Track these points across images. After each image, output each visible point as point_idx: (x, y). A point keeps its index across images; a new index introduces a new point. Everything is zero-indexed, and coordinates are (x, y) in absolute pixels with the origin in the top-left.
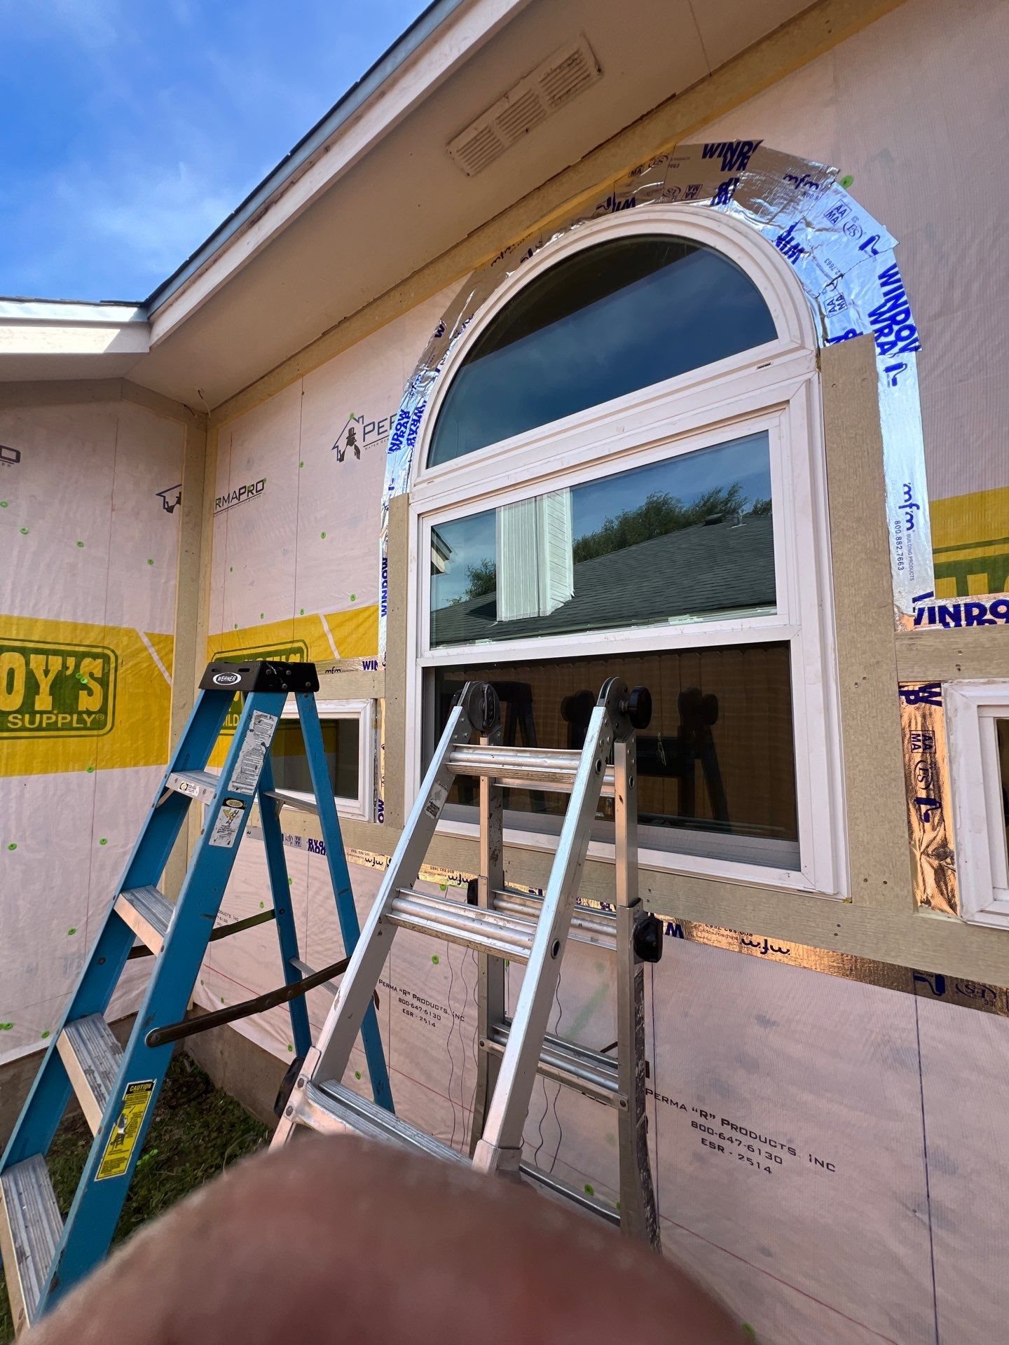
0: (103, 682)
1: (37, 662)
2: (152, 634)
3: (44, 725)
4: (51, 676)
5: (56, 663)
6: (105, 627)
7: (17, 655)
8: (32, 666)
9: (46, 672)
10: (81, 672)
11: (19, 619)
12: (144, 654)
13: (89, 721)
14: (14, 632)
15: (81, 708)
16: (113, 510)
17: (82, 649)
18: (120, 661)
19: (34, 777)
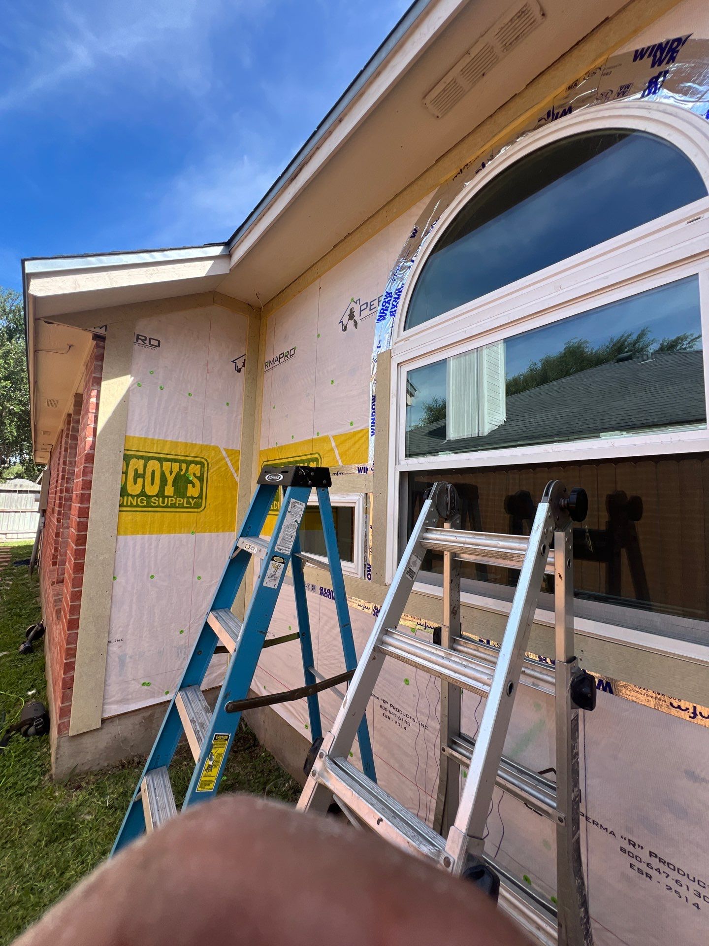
0: (201, 479)
1: (166, 465)
2: (228, 449)
3: (169, 505)
4: (174, 475)
5: (176, 467)
6: (202, 445)
7: (156, 462)
8: (164, 468)
9: (171, 472)
10: (189, 472)
11: (158, 440)
12: (223, 462)
13: (193, 503)
14: (155, 448)
15: (189, 495)
16: (207, 373)
17: (189, 459)
18: (210, 466)
19: (163, 536)
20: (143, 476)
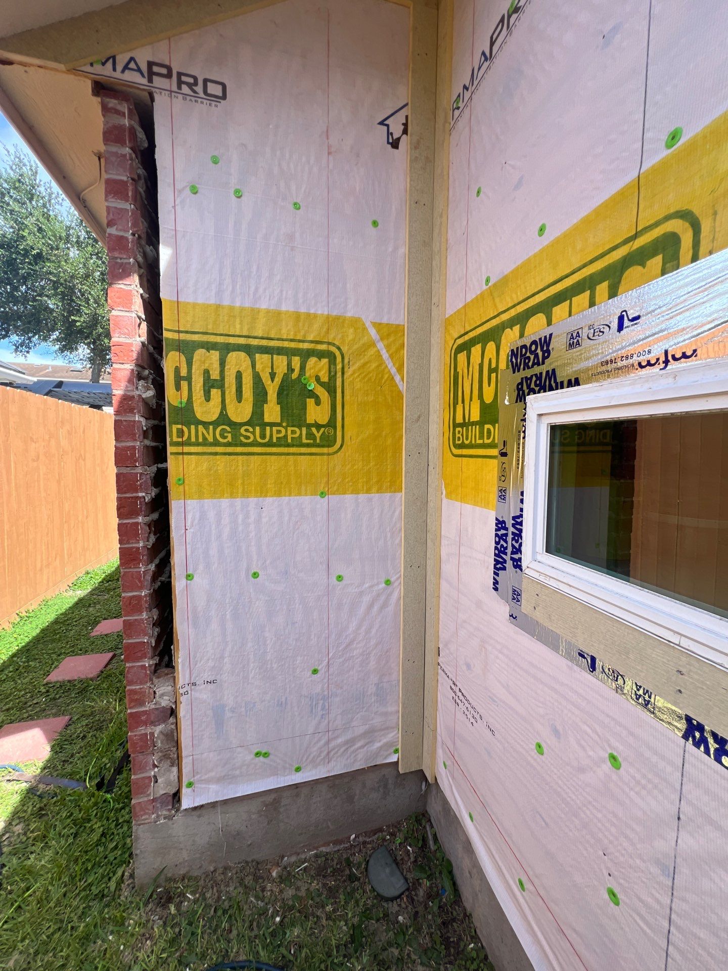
0: (330, 388)
2: (380, 324)
4: (278, 380)
5: (281, 363)
6: (328, 317)
7: (243, 355)
8: (258, 367)
9: (273, 376)
10: (307, 374)
11: (242, 309)
12: (372, 351)
13: (318, 435)
15: (310, 420)
17: (306, 346)
18: (346, 361)
20: (220, 384)
